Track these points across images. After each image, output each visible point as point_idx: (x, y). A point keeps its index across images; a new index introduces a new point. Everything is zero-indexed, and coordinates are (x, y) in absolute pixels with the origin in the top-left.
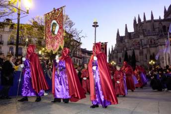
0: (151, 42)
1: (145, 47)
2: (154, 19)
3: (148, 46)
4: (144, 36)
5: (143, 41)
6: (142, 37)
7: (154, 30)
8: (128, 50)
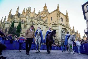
5: (28, 20)
8: (16, 23)
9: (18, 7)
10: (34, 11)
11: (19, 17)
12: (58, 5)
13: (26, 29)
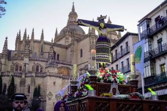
0: (37, 69)
1: (29, 75)
2: (44, 40)
3: (34, 75)
4: (30, 60)
5: (27, 65)
6: (26, 60)
7: (42, 55)
8: (4, 76)
9: (7, 38)
11: (9, 60)
13: (24, 86)
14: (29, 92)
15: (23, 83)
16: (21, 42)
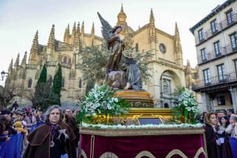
8: (50, 66)
9: (53, 26)
10: (93, 30)
11: (56, 51)
12: (152, 11)
13: (74, 79)
14: (80, 86)
15: (72, 75)
16: (70, 36)
